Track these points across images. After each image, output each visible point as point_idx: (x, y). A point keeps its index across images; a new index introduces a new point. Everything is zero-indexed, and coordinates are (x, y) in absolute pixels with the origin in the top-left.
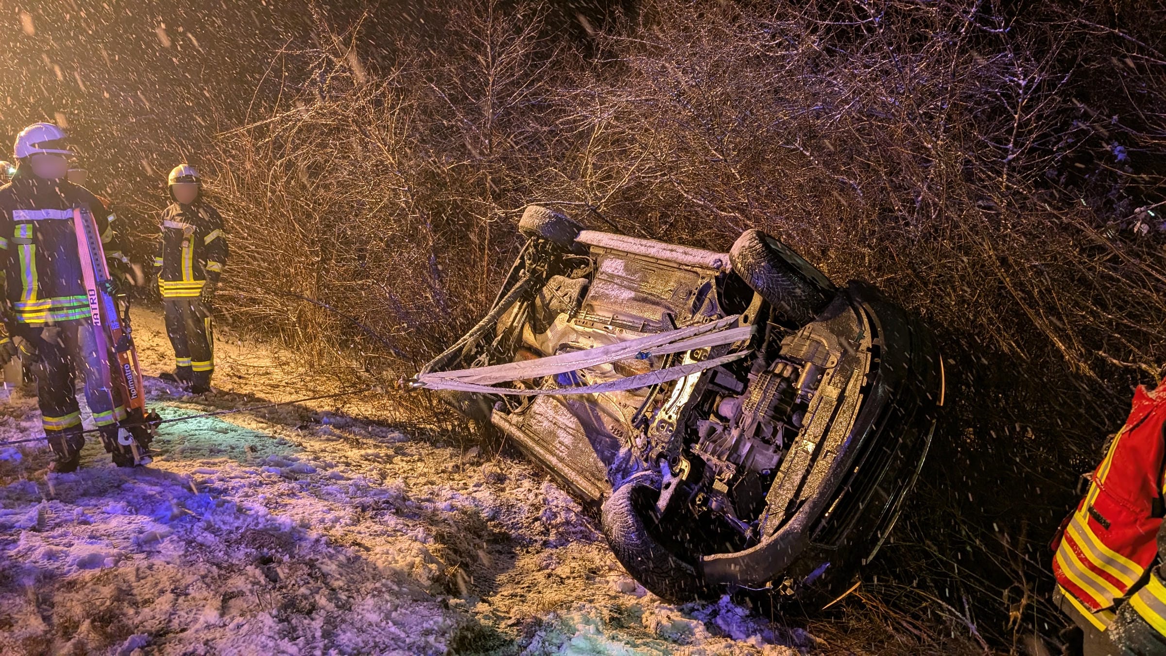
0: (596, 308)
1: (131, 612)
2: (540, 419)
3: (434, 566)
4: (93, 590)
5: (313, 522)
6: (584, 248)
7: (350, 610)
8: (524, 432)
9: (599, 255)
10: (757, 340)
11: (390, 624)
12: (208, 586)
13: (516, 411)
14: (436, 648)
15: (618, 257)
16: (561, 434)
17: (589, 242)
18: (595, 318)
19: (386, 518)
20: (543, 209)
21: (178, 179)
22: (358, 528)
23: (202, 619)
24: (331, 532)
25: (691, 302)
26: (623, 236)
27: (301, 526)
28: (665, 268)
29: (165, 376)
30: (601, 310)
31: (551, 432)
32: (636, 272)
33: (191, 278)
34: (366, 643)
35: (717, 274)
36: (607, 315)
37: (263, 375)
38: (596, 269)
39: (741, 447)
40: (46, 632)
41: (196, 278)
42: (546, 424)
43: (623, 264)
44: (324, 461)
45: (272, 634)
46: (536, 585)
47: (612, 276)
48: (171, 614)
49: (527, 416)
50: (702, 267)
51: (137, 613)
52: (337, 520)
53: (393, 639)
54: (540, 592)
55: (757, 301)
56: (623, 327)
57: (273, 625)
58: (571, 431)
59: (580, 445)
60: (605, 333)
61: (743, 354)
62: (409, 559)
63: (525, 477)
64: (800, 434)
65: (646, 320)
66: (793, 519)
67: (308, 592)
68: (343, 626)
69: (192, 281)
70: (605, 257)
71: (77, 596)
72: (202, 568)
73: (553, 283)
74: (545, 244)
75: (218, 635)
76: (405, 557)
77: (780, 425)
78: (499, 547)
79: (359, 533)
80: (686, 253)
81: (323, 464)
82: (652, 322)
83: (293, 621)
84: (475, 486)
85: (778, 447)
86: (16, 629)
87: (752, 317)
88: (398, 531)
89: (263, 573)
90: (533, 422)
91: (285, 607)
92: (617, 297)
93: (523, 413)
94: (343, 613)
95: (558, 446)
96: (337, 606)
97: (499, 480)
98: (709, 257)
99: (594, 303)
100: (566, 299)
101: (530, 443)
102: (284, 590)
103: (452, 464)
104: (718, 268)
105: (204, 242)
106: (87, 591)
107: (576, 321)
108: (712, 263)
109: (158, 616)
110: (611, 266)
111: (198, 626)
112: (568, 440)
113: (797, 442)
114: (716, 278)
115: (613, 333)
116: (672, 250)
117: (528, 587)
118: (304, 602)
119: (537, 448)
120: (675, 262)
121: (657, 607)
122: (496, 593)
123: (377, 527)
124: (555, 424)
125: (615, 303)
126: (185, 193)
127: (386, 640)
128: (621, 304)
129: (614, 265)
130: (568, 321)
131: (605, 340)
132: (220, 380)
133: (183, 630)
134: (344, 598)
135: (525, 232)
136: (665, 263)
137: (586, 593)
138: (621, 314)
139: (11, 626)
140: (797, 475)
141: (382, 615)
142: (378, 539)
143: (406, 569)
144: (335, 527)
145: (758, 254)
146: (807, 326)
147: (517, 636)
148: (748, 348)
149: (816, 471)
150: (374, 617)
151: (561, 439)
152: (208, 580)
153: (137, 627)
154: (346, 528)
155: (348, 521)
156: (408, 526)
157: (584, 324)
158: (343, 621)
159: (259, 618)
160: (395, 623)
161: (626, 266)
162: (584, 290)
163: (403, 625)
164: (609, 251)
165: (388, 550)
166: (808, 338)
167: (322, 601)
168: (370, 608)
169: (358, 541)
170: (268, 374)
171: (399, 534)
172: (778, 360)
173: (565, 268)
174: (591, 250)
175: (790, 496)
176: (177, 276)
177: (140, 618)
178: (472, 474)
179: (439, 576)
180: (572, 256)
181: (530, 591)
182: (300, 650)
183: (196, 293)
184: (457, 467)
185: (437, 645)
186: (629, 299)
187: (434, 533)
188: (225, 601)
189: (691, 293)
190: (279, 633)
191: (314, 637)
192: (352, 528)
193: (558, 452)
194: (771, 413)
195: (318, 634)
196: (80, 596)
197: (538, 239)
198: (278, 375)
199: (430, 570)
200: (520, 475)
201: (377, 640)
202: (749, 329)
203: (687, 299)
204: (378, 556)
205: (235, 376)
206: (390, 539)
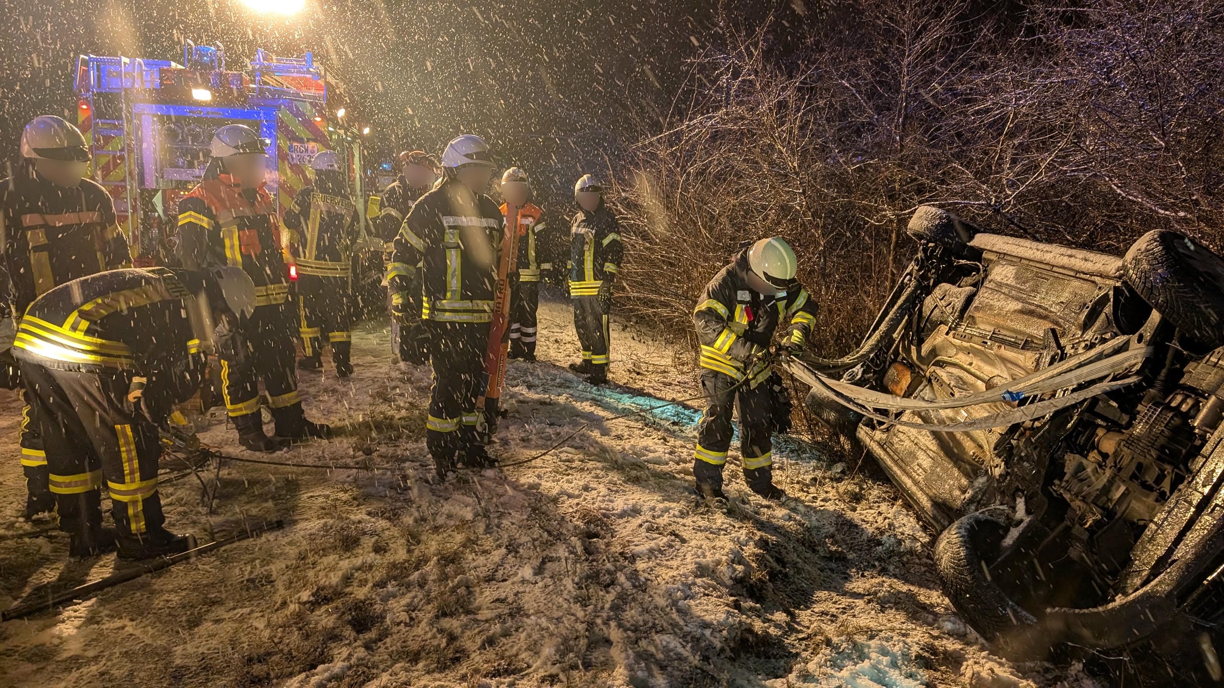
0: (978, 320)
1: (471, 557)
2: (902, 438)
3: (740, 568)
4: (450, 536)
5: (645, 508)
6: (977, 254)
7: (644, 591)
8: (885, 450)
9: (991, 261)
10: (1151, 365)
11: (674, 610)
12: (535, 548)
13: (882, 428)
14: (710, 641)
15: (1011, 263)
16: (921, 455)
17: (982, 247)
18: (975, 332)
19: (716, 516)
20: (934, 209)
21: (582, 190)
22: (684, 521)
23: (520, 575)
24: (658, 521)
25: (1082, 317)
26: (1021, 240)
27: (632, 511)
28: (1061, 276)
29: (572, 367)
30: (983, 323)
31: (911, 453)
32: (1027, 281)
33: (592, 277)
34: (646, 623)
35: (1119, 284)
36: (989, 328)
37: (661, 373)
38: (985, 277)
39: (1114, 488)
40: (406, 561)
42: (907, 443)
43: (1014, 272)
44: (679, 456)
45: (568, 597)
46: (852, 608)
47: (1000, 285)
48: (499, 566)
49: (891, 433)
50: (1101, 276)
51: (474, 559)
52: (667, 510)
53: (671, 624)
54: (854, 616)
55: (1155, 316)
56: (1003, 342)
57: (572, 590)
58: (931, 454)
59: (938, 470)
60: (983, 349)
61: (1133, 380)
62: (717, 556)
63: (884, 499)
64: (1186, 482)
65: (1029, 336)
66: (1157, 580)
67: (612, 568)
68: (633, 604)
69: (593, 281)
70: (996, 263)
72: (536, 532)
73: (938, 292)
74: (934, 248)
75: (527, 590)
76: (715, 554)
77: (1168, 468)
78: (834, 565)
79: (684, 525)
80: (1086, 260)
81: (677, 459)
82: (1036, 338)
83: (591, 591)
84: (822, 500)
85: (1162, 494)
86: (387, 555)
87: (1148, 336)
88: (722, 530)
89: (583, 545)
90: (896, 440)
91: (588, 577)
92: (1001, 309)
93: (887, 430)
94: (637, 593)
95: (916, 468)
96: (634, 586)
97: (855, 499)
98: (1111, 264)
99: (977, 315)
100: (949, 310)
101: (889, 462)
102: (595, 563)
103: (811, 477)
104: (1120, 277)
105: (602, 245)
106: (445, 535)
107: (954, 334)
108: (1113, 271)
109: (488, 565)
110: (1002, 273)
111: (515, 579)
112: (926, 463)
113: (1180, 490)
114: (1116, 289)
115: (991, 349)
116: (1070, 256)
117: (844, 608)
118: (607, 576)
119: (895, 469)
120: (1072, 270)
121: (983, 658)
122: (808, 608)
123: (702, 523)
124: (916, 444)
125: (999, 314)
126: (589, 201)
127: (665, 624)
128: (1004, 317)
129: (1004, 272)
130: (948, 333)
131: (984, 357)
132: (618, 372)
133: (504, 580)
135: (914, 235)
136: (1061, 270)
137: (904, 626)
138: (1003, 328)
139: (385, 552)
140: (1173, 530)
141: (670, 601)
142: (699, 534)
143: (711, 565)
144: (663, 516)
145: (1156, 258)
146: (1217, 350)
147: (804, 650)
148: (1138, 373)
149: (1197, 527)
150: (661, 602)
151: (920, 461)
152: (537, 543)
154: (672, 519)
155: (677, 513)
156: (734, 527)
157: (963, 337)
158: (634, 600)
159: (564, 582)
160: (678, 611)
161: (1016, 274)
162: (969, 300)
163: (686, 614)
164: (1002, 256)
165: (702, 545)
166: (1215, 365)
167: (621, 578)
168: (661, 593)
169: (677, 532)
170: (665, 372)
171: (722, 532)
172: (1178, 391)
173: (954, 276)
174: (984, 255)
175: (1161, 552)
176: (581, 277)
177: (475, 564)
178: (830, 489)
179: (742, 578)
180: (963, 262)
181: (845, 613)
182: (586, 615)
183: (594, 292)
184: (815, 479)
185: (712, 639)
186: (1015, 311)
187: (757, 538)
188: (543, 562)
189: (1085, 304)
190: (574, 598)
191: (602, 608)
192: (679, 520)
193: (914, 474)
194: (1156, 452)
195: (607, 606)
197: (927, 244)
198: (674, 375)
199: (735, 570)
200: (879, 497)
201: (657, 622)
202: (1143, 351)
203: (1079, 314)
204: (690, 548)
205: (634, 371)
206: (711, 536)
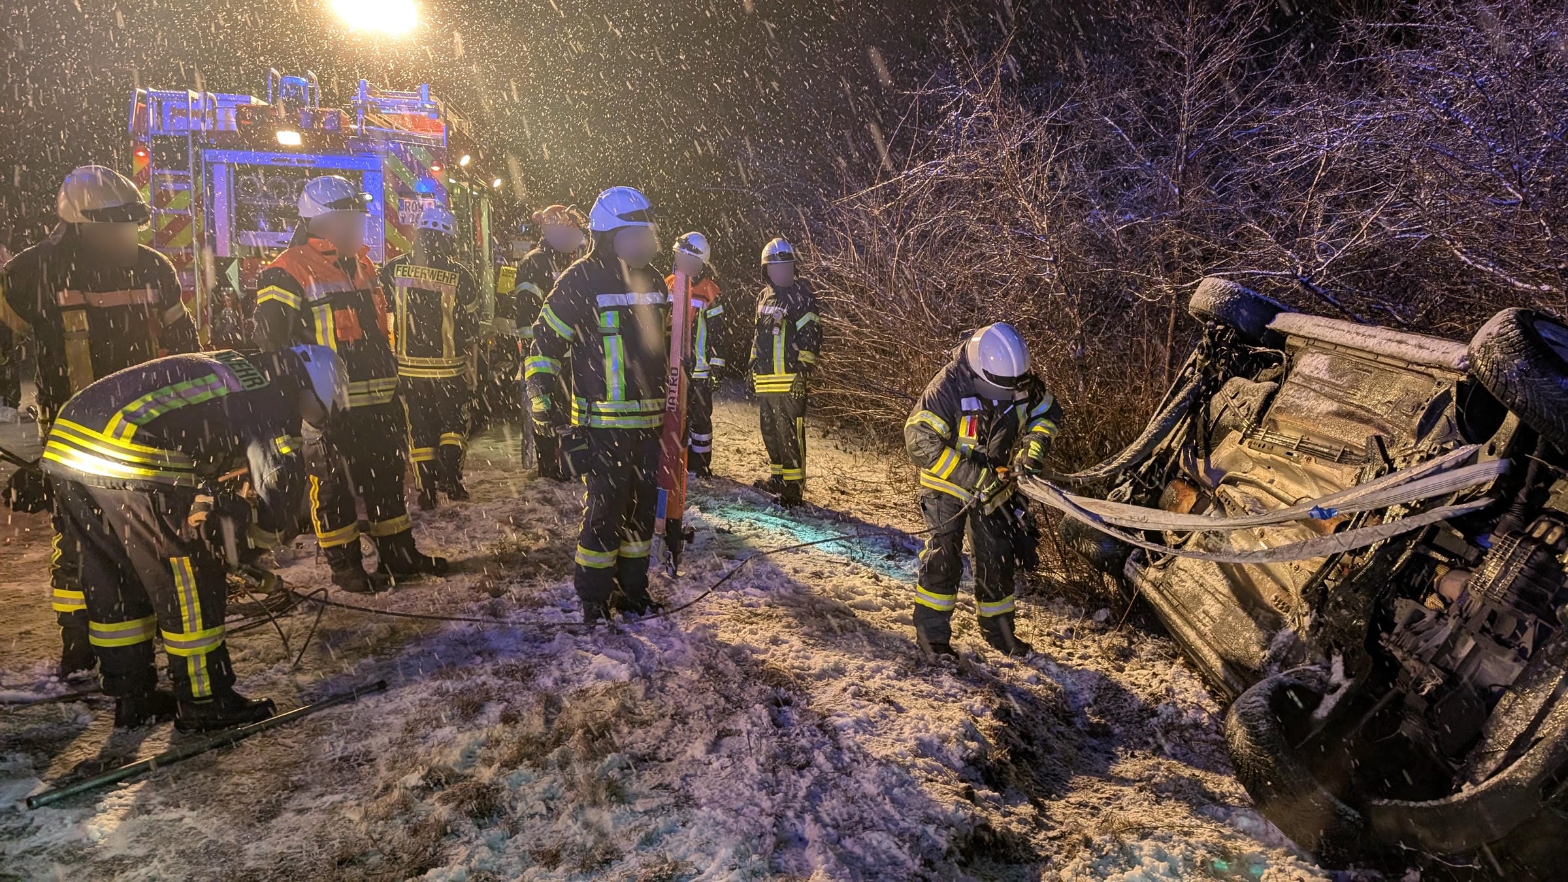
0: (1281, 424)
1: (626, 730)
2: (1183, 577)
3: (973, 745)
4: (599, 701)
5: (850, 668)
6: (1279, 339)
7: (849, 775)
8: (1161, 593)
9: (1297, 348)
10: (1506, 485)
11: (887, 800)
12: (709, 717)
13: (1157, 563)
14: (934, 840)
15: (1324, 351)
16: (1208, 600)
17: (1286, 330)
18: (1276, 439)
19: (943, 677)
20: (1223, 282)
21: (771, 257)
22: (902, 684)
23: (689, 752)
24: (867, 683)
25: (1417, 421)
26: (1336, 321)
27: (834, 670)
28: (1387, 368)
30: (1287, 427)
31: (1195, 597)
32: (1345, 374)
33: (783, 369)
34: (851, 816)
35: (1463, 378)
36: (1294, 435)
37: (872, 492)
38: (1289, 370)
39: (1459, 644)
40: (543, 734)
41: (788, 370)
42: (1190, 584)
43: (1327, 362)
44: (895, 600)
45: (750, 782)
46: (1119, 798)
47: (1309, 379)
48: (662, 741)
49: (1169, 571)
50: (1440, 367)
51: (630, 733)
52: (879, 670)
53: (883, 818)
54: (1121, 808)
55: (1511, 420)
56: (1313, 453)
57: (756, 773)
58: (1221, 598)
59: (1230, 618)
60: (1287, 462)
61: (1481, 503)
62: (944, 730)
63: (1160, 656)
65: (1347, 445)
66: (1516, 764)
67: (808, 745)
68: (834, 792)
69: (784, 374)
70: (1304, 351)
71: (583, 705)
72: (711, 697)
73: (1228, 388)
74: (1224, 332)
75: (699, 772)
76: (940, 727)
77: (1530, 619)
78: (1095, 742)
79: (901, 689)
80: (1421, 347)
81: (892, 603)
82: (1357, 448)
83: (780, 774)
84: (1080, 658)
85: (1522, 652)
86: (519, 726)
87: (1502, 446)
88: (951, 696)
89: (770, 714)
90: (1175, 579)
91: (776, 756)
92: (1310, 410)
93: (1165, 566)
94: (839, 777)
95: (1202, 616)
96: (836, 769)
97: (1123, 656)
98: (1453, 352)
99: (1279, 418)
100: (1243, 411)
101: (1166, 608)
102: (785, 739)
103: (1065, 627)
104: (1465, 370)
105: (796, 327)
106: (593, 700)
107: (1250, 443)
108: (1456, 361)
109: (648, 740)
110: (1311, 364)
111: (683, 759)
112: (1214, 609)
114: (1460, 385)
115: (1298, 462)
116: (1400, 342)
117: (1108, 798)
118: (801, 755)
119: (1174, 617)
120: (1401, 359)
121: (1290, 864)
122: (1060, 798)
123: (925, 687)
124: (1201, 585)
125: (1308, 417)
127: (875, 818)
128: (1314, 420)
129: (1314, 363)
130: (1241, 442)
131: (1289, 473)
132: (817, 491)
133: (669, 760)
134: (847, 759)
135: (1198, 315)
136: (1388, 361)
137: (1187, 822)
138: (1314, 435)
139: (517, 722)
140: (1536, 698)
141: (882, 788)
142: (921, 701)
143: (936, 741)
144: (874, 677)
145: (1511, 345)
147: (1056, 853)
148: (1489, 494)
150: (871, 789)
151: (1206, 607)
152: (711, 712)
153: (624, 747)
154: (886, 682)
155: (892, 673)
156: (966, 692)
157: (1261, 447)
158: (836, 786)
159: (745, 762)
160: (893, 800)
161: (1330, 365)
162: (1270, 397)
163: (903, 806)
164: (1311, 342)
165: (924, 716)
167: (820, 758)
168: (871, 777)
169: (892, 698)
170: (877, 491)
171: (951, 699)
172: (1542, 518)
173: (1248, 368)
174: (1288, 341)
175: (1521, 728)
176: (769, 370)
177: (631, 738)
178: (1090, 643)
179: (975, 759)
180: (1261, 349)
181: (1109, 804)
182: (773, 807)
183: (786, 388)
184: (1071, 630)
185: (937, 837)
186: (1329, 413)
187: (995, 707)
188: (719, 737)
189: (1419, 405)
190: (759, 784)
191: (795, 796)
192: (895, 682)
193: (1199, 624)
194: (1513, 598)
195: (801, 794)
196: (585, 705)
197: (1214, 326)
198: (889, 495)
199: (966, 748)
200: (1154, 654)
201: (865, 815)
202: (1496, 465)
203: (1412, 417)
204: (908, 720)
205: (838, 490)
206: (935, 703)
